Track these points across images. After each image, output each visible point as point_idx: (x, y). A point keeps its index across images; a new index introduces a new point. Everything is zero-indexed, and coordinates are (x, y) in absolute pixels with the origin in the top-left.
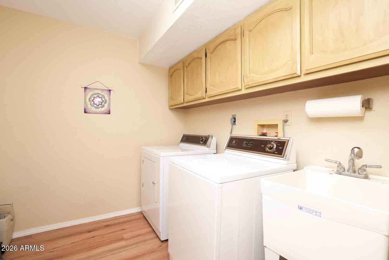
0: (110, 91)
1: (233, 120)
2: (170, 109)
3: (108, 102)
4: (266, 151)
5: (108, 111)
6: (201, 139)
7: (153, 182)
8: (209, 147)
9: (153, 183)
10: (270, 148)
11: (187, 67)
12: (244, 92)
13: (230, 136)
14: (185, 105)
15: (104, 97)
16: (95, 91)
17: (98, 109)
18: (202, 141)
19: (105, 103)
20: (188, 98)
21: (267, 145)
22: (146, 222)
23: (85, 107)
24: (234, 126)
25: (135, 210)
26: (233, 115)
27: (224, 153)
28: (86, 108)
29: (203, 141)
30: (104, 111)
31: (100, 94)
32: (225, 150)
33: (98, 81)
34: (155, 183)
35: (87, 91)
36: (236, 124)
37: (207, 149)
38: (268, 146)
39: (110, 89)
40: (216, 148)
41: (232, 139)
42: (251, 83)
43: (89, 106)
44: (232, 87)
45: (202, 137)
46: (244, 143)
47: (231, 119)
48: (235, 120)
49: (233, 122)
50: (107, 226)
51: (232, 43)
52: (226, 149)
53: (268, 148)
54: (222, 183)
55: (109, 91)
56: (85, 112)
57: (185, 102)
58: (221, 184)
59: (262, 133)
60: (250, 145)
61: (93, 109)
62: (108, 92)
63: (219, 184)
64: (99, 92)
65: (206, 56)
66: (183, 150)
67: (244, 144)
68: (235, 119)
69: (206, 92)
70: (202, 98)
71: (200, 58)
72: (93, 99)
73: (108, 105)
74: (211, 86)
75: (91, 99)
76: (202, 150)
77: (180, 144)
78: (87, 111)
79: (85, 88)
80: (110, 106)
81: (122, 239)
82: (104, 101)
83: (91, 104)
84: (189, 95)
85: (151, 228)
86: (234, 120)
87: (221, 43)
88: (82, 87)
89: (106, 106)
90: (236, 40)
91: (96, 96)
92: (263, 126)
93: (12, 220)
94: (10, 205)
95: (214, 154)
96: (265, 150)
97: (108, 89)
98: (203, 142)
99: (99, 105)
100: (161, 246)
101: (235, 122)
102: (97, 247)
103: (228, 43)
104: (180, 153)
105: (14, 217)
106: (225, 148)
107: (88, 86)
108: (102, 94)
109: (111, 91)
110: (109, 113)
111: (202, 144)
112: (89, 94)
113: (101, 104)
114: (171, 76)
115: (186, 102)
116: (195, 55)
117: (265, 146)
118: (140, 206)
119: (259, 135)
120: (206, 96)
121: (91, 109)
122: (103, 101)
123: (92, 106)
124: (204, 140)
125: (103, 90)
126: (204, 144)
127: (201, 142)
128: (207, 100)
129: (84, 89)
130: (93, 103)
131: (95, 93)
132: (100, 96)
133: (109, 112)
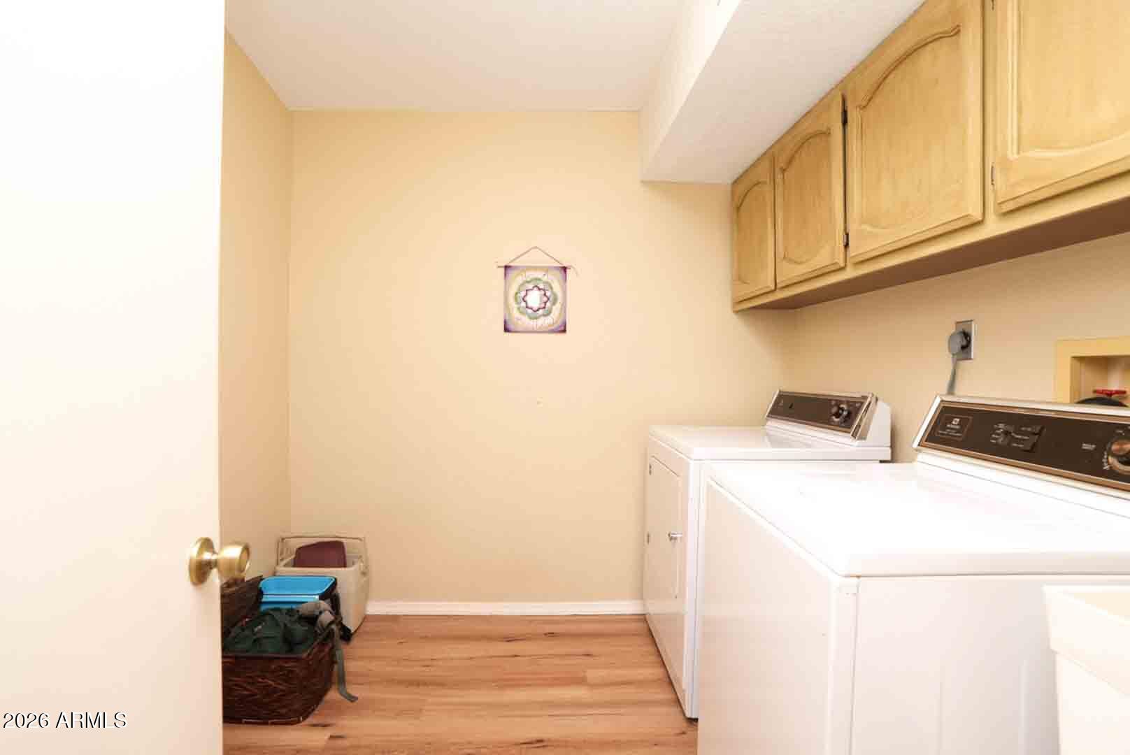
0: (565, 269)
1: (959, 341)
2: (737, 312)
3: (560, 301)
4: (1106, 467)
5: (560, 326)
6: (834, 410)
7: (671, 535)
8: (863, 437)
9: (669, 535)
10: (1125, 459)
11: (783, 171)
12: (994, 228)
13: (942, 401)
14: (780, 295)
15: (551, 288)
16: (528, 273)
17: (535, 320)
18: (838, 415)
19: (554, 304)
20: (790, 272)
21: (1112, 443)
22: (651, 649)
23: (505, 316)
24: (965, 364)
25: (627, 607)
26: (958, 323)
27: (915, 463)
28: (507, 318)
29: (841, 415)
30: (550, 325)
31: (540, 280)
32: (917, 450)
33: (536, 248)
34: (675, 538)
35: (512, 274)
36: (972, 357)
37: (857, 443)
38: (1115, 447)
39: (565, 265)
40: (889, 445)
41: (946, 413)
42: (1025, 191)
43: (516, 313)
44: (942, 216)
45: (838, 402)
46: (999, 429)
47: (952, 337)
48: (969, 342)
49: (957, 347)
50: (551, 635)
51: (943, 48)
52: (919, 447)
53: (1114, 455)
54: (858, 577)
55: (563, 272)
56: (506, 330)
57: (779, 286)
58: (856, 579)
59: (1095, 392)
60: (1024, 440)
61: (525, 321)
62: (559, 274)
63: (847, 576)
64: (539, 275)
65: (845, 122)
66: (777, 442)
67: (998, 434)
68: (966, 336)
69: (847, 246)
70: (833, 268)
71: (824, 133)
72: (523, 294)
73: (561, 309)
74: (863, 222)
75: (519, 295)
76: (838, 446)
77: (769, 423)
78: (511, 327)
79: (506, 267)
80: (565, 312)
81: (581, 681)
82: (551, 299)
83: (519, 309)
84: (791, 261)
85: (662, 670)
86: (964, 343)
87: (900, 61)
88: (499, 267)
89: (556, 310)
90: (958, 32)
91: (530, 286)
92: (1104, 363)
93: (364, 574)
94: (359, 541)
95: (881, 462)
96: (1102, 464)
97: (560, 265)
98: (841, 417)
99: (538, 310)
100: (684, 733)
101: (966, 347)
102: (518, 686)
103: (926, 57)
104: (768, 451)
105: (366, 568)
106: (919, 445)
107: (512, 261)
108: (545, 279)
109: (568, 271)
110: (564, 331)
111: (839, 425)
112: (517, 280)
113: (545, 309)
114: (738, 209)
115: (784, 285)
116: (809, 127)
117: (1102, 448)
118: (640, 595)
119: (1076, 401)
120: (846, 261)
121: (519, 322)
122: (548, 299)
123: (521, 313)
124: (845, 413)
125: (547, 270)
126: (843, 425)
127: (834, 417)
128: (849, 274)
129: (503, 269)
130: (523, 304)
131: (528, 280)
132: (541, 286)
133: (562, 328)
